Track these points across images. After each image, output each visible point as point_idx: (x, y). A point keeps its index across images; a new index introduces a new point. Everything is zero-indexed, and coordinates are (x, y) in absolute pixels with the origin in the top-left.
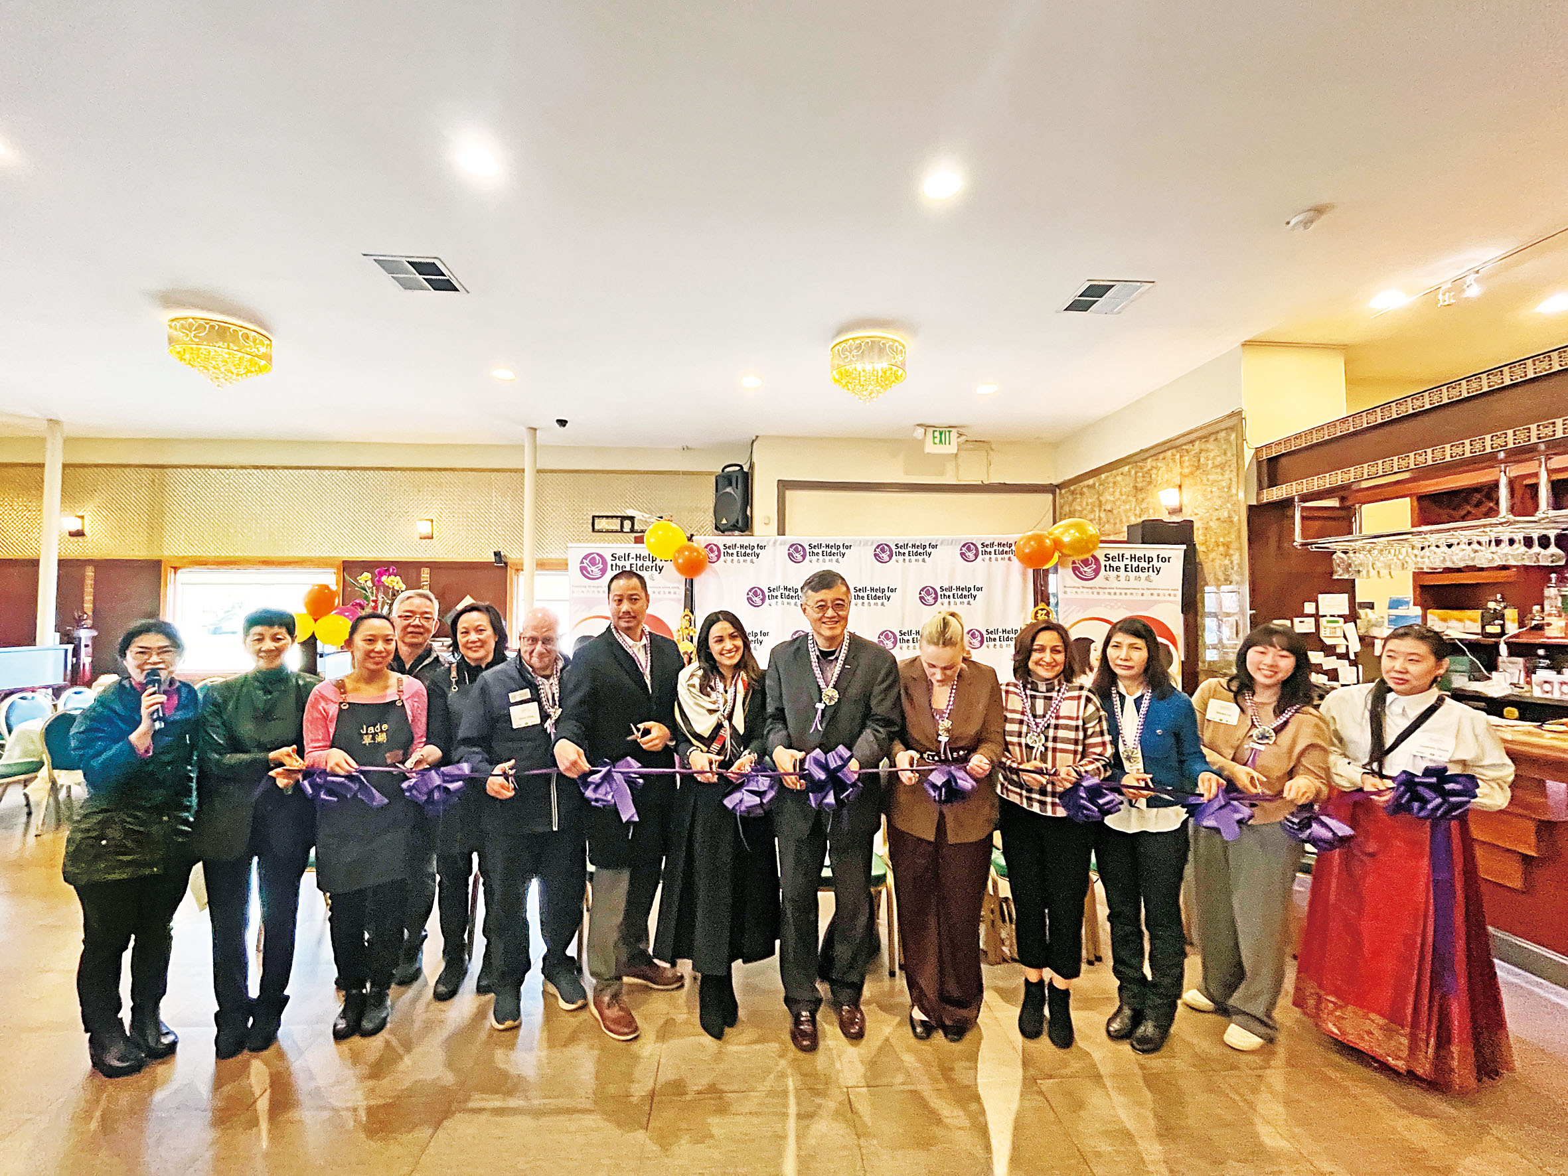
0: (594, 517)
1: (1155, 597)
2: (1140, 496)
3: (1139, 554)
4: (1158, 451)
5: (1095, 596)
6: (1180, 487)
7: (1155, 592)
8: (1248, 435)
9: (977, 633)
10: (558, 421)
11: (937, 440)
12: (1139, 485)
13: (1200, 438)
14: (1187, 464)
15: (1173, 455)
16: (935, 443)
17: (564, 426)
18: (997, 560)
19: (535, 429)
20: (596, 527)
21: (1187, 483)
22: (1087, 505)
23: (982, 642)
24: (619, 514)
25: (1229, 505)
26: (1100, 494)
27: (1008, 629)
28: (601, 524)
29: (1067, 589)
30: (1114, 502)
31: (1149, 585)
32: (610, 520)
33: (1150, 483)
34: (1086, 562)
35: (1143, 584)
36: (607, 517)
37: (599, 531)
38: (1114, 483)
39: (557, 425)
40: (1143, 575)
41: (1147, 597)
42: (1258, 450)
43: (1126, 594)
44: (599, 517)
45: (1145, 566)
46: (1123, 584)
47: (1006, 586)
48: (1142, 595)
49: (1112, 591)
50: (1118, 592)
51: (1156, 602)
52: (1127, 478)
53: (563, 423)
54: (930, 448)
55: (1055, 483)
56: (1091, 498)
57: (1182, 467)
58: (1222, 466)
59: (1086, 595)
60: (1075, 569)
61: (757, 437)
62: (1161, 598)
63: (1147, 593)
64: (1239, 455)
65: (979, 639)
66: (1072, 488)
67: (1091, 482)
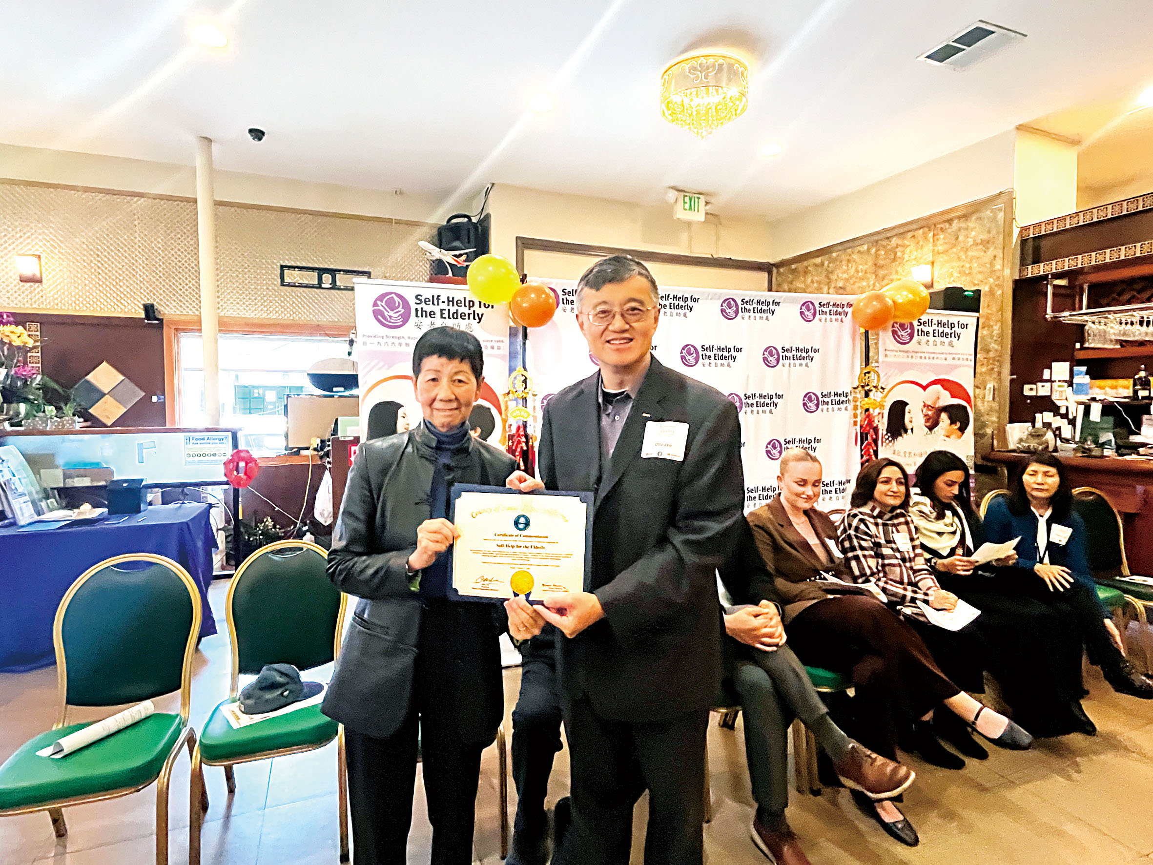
0: (282, 267)
1: (956, 362)
2: (881, 273)
3: (944, 320)
4: (905, 230)
5: (910, 360)
6: (933, 263)
7: (956, 357)
8: (1018, 213)
9: (813, 396)
10: (251, 131)
11: (687, 206)
12: (881, 262)
13: (959, 218)
14: (941, 241)
15: (924, 233)
16: (685, 209)
17: (260, 139)
18: (831, 321)
19: (209, 140)
20: (287, 280)
21: (941, 259)
22: (812, 282)
23: (817, 405)
24: (317, 266)
25: (991, 280)
26: (829, 273)
27: (840, 392)
28: (291, 276)
29: (887, 353)
30: (847, 280)
31: (950, 350)
32: (304, 273)
33: (894, 260)
34: (902, 326)
35: (947, 349)
36: (301, 268)
37: (289, 285)
38: (849, 261)
39: (249, 137)
40: (946, 340)
41: (950, 361)
42: (1025, 229)
43: (933, 358)
44: (290, 267)
45: (948, 332)
46: (931, 348)
47: (839, 345)
48: (946, 359)
49: (923, 355)
50: (927, 355)
51: (957, 367)
52: (866, 257)
53: (257, 134)
54: (681, 213)
55: (772, 261)
56: (817, 275)
57: (935, 245)
58: (986, 243)
59: (902, 359)
60: (894, 333)
61: (493, 185)
62: (961, 362)
63: (950, 357)
64: (1008, 234)
65: (815, 402)
66: (793, 267)
67: (818, 260)
